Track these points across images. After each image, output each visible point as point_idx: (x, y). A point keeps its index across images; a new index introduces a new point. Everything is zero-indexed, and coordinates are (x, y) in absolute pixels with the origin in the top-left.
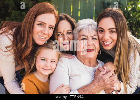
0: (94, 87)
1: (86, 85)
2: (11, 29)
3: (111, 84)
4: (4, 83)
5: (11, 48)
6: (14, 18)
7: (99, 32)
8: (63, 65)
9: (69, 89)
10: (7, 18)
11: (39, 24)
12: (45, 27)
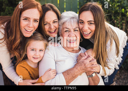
0: (77, 71)
1: (70, 69)
2: (3, 23)
3: (91, 67)
4: (3, 68)
5: (3, 40)
6: (7, 13)
7: (79, 24)
8: (49, 52)
9: (56, 72)
10: (2, 13)
11: (24, 19)
12: (29, 21)
